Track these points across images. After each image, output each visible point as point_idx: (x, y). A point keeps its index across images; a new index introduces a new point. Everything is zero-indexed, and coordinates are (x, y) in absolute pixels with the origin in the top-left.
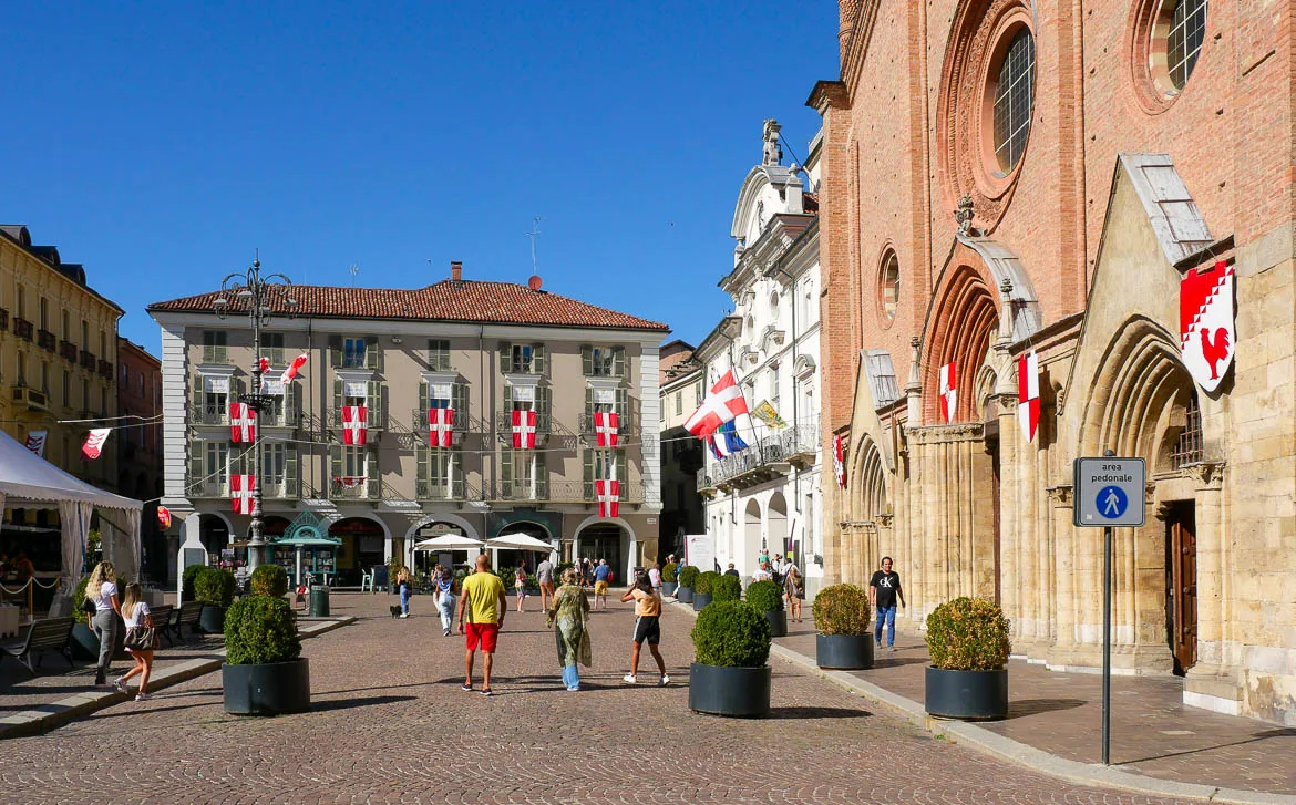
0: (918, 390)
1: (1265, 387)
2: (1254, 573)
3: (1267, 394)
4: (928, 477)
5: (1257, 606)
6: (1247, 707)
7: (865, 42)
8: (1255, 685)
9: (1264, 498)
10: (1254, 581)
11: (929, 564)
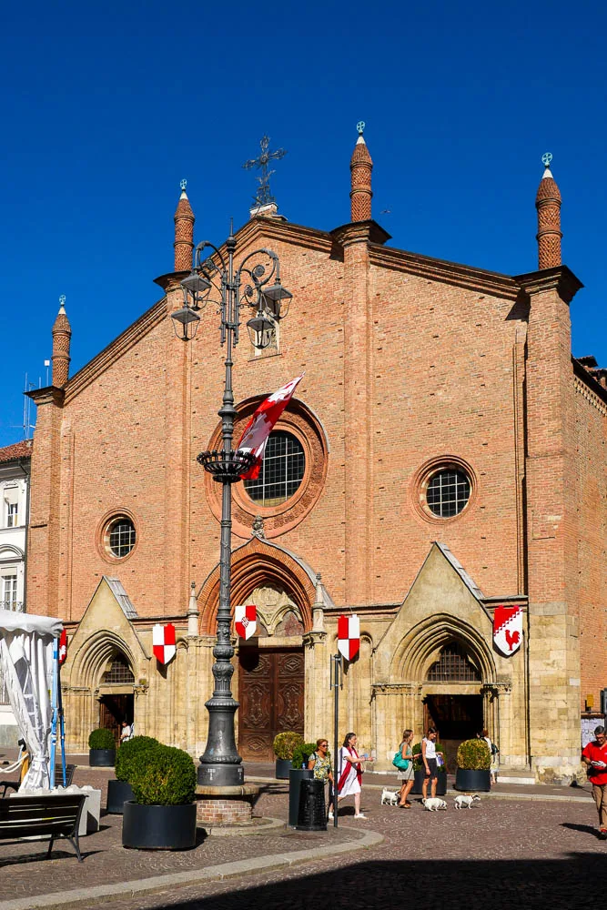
0: (197, 614)
1: (549, 659)
2: (541, 728)
3: (550, 662)
4: (202, 667)
5: (544, 741)
6: (538, 780)
7: (96, 375)
8: (542, 772)
9: (548, 700)
10: (542, 731)
11: (200, 718)
